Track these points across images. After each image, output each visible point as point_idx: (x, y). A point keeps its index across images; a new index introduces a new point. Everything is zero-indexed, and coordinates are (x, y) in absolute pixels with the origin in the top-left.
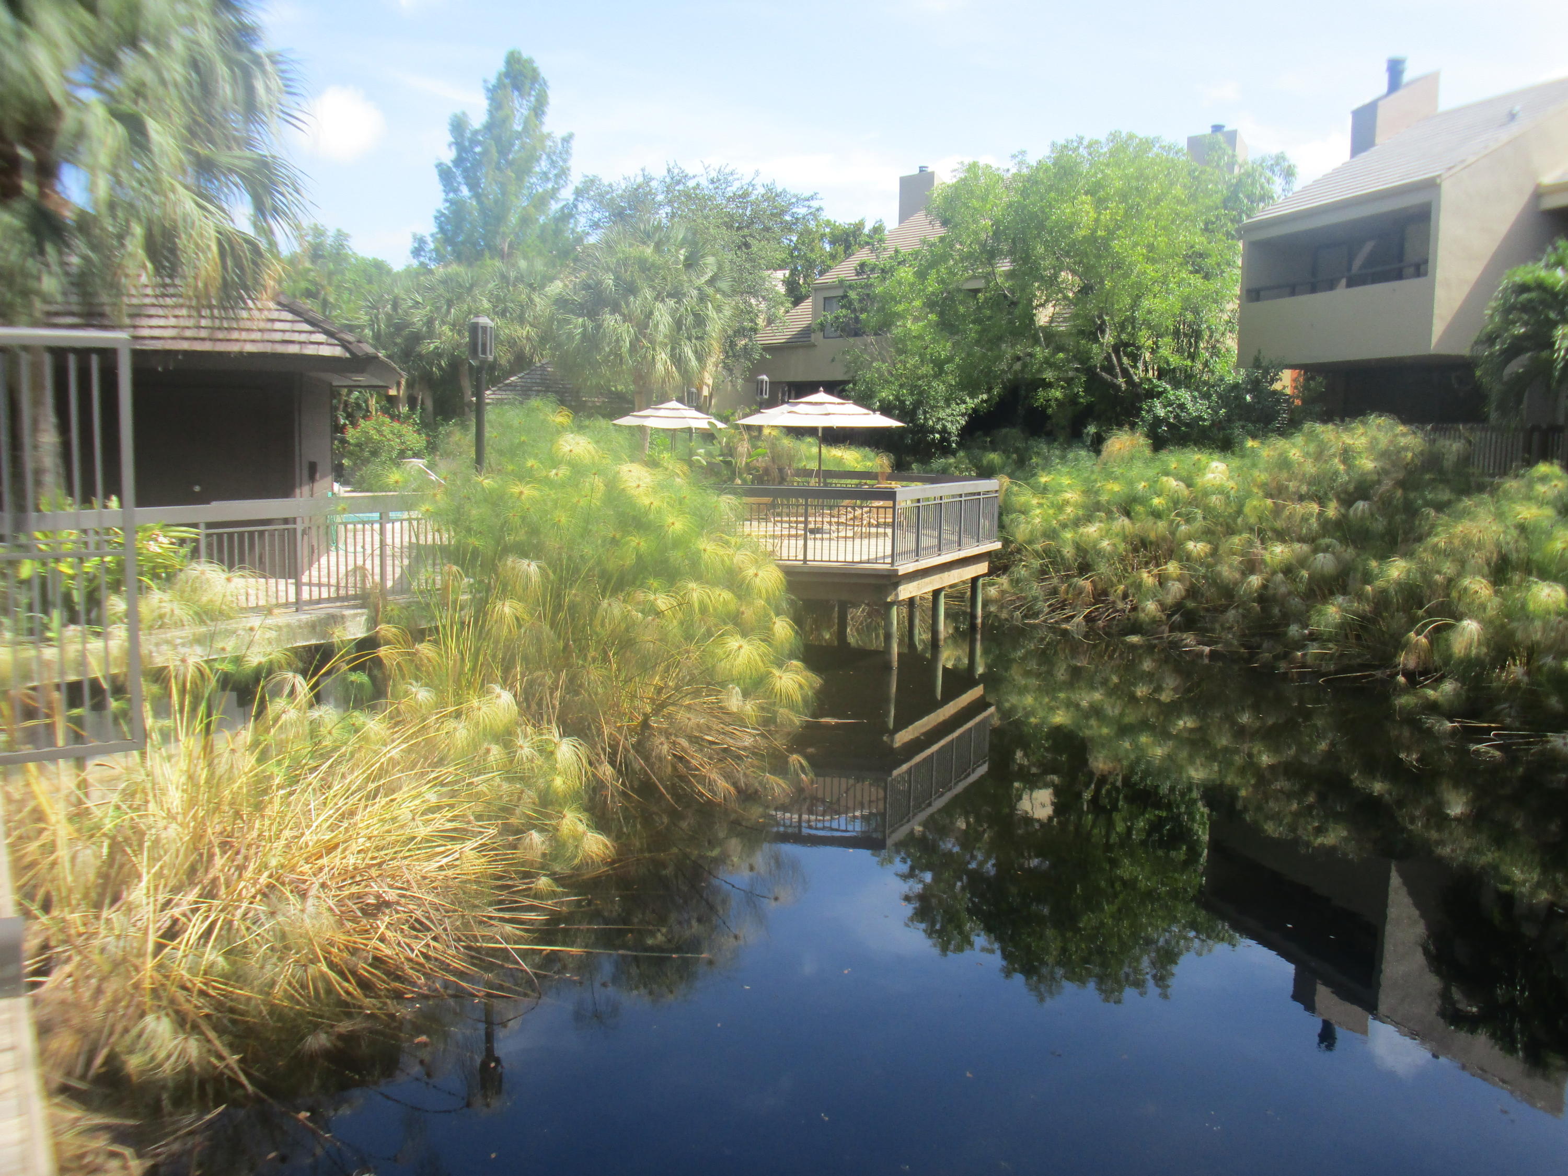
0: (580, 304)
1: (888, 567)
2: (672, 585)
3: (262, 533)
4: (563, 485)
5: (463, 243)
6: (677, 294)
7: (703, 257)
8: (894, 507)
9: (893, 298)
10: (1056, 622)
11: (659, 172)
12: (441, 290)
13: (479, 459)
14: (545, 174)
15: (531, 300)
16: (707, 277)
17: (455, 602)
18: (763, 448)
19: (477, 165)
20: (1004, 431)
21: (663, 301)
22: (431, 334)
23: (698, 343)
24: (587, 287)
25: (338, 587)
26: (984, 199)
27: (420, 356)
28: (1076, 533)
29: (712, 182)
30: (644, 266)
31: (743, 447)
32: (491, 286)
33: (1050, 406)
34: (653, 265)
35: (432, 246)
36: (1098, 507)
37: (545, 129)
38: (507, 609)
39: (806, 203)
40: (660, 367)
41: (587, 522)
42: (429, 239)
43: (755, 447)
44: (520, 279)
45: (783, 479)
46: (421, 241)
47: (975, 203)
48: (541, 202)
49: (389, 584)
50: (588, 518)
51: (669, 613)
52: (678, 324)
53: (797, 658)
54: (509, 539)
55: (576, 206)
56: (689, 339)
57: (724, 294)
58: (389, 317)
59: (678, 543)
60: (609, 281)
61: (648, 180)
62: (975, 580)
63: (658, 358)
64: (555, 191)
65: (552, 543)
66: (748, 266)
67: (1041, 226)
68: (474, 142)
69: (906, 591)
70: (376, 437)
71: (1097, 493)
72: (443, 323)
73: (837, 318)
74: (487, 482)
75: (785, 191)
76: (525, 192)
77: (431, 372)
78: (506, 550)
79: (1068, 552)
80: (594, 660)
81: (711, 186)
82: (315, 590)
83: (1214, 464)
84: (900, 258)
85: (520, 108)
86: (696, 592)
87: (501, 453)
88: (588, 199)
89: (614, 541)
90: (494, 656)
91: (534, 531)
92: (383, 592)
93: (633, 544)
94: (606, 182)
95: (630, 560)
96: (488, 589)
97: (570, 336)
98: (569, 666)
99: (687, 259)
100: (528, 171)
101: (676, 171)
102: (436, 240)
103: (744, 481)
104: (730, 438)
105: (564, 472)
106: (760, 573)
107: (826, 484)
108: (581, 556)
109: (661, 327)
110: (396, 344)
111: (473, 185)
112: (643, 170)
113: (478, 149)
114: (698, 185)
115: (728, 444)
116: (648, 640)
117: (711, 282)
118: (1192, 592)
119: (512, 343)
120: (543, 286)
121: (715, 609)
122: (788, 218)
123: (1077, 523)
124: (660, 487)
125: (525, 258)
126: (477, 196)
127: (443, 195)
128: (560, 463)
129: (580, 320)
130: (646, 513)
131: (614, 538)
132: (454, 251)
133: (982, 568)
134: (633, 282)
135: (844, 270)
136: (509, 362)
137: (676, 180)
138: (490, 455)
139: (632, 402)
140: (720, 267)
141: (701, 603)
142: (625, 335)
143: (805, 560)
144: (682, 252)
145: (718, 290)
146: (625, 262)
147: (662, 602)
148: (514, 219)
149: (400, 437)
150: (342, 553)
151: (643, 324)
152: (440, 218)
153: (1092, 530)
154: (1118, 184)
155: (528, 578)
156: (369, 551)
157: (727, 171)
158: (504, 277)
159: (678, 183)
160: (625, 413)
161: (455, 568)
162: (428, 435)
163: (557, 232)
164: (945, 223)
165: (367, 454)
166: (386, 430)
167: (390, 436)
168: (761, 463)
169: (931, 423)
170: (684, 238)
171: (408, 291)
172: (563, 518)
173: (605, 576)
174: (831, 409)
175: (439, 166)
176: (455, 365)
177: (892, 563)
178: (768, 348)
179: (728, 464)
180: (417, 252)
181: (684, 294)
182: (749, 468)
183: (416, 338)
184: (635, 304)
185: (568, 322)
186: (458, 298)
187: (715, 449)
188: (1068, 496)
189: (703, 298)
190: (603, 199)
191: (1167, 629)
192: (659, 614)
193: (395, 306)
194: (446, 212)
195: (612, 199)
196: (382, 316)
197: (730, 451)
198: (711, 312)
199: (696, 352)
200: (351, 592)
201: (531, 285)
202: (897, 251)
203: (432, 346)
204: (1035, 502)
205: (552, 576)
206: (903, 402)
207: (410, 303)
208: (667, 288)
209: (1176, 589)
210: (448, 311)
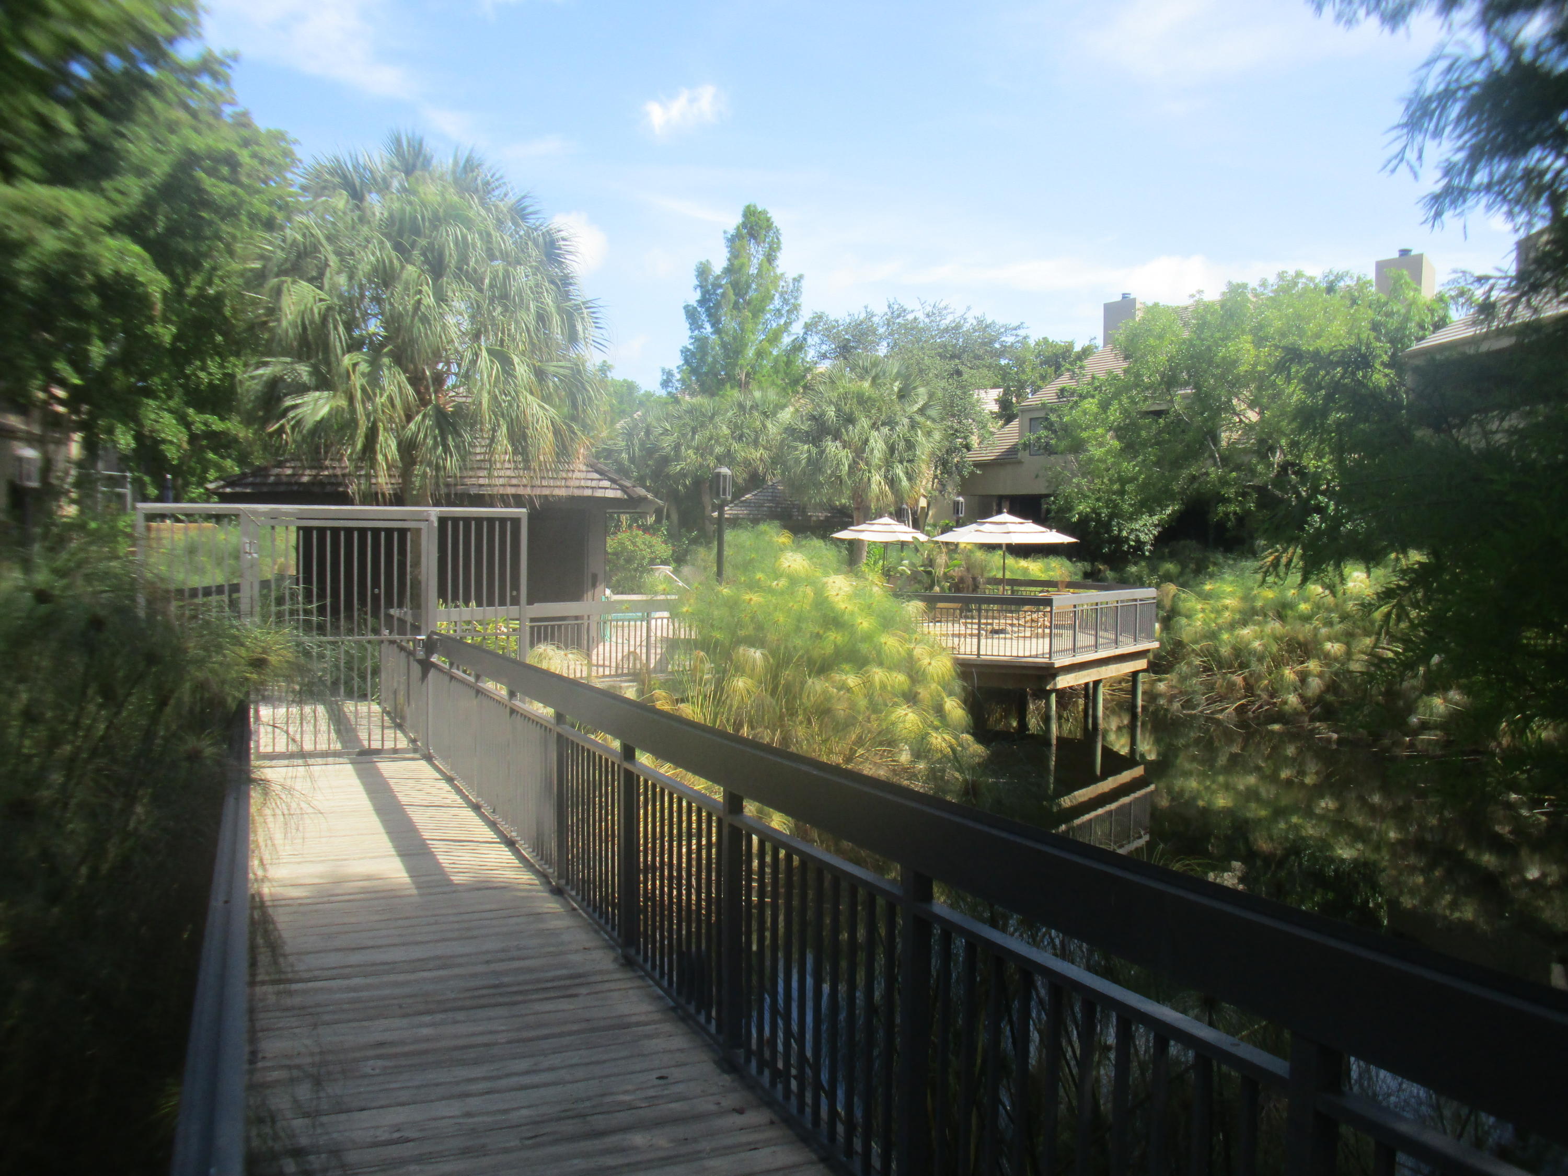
0: (807, 432)
1: (1046, 660)
2: (860, 669)
3: (560, 626)
4: (782, 593)
5: (706, 374)
6: (891, 423)
7: (915, 388)
8: (1051, 612)
9: (1080, 427)
10: (1212, 713)
11: (880, 310)
12: (687, 420)
13: (719, 573)
14: (778, 310)
15: (764, 426)
16: (916, 407)
17: (701, 679)
18: (959, 560)
19: (718, 305)
20: (1182, 543)
21: (878, 429)
22: (678, 457)
23: (908, 465)
24: (813, 418)
25: (617, 668)
26: (1160, 337)
27: (668, 476)
28: (1232, 634)
29: (928, 316)
30: (862, 400)
31: (942, 559)
32: (730, 414)
33: (1229, 520)
34: (869, 398)
35: (678, 377)
36: (1254, 612)
37: (779, 271)
38: (740, 683)
39: (1014, 332)
40: (874, 486)
41: (799, 621)
42: (675, 371)
43: (951, 558)
44: (755, 407)
45: (976, 587)
46: (669, 374)
47: (1151, 341)
48: (774, 338)
49: (652, 666)
50: (800, 619)
51: (856, 689)
52: (892, 449)
53: (968, 732)
54: (741, 633)
55: (805, 339)
56: (901, 462)
57: (934, 421)
58: (642, 444)
59: (868, 637)
60: (831, 412)
61: (870, 316)
62: (1135, 674)
63: (873, 480)
64: (787, 324)
65: (772, 637)
66: (959, 392)
67: (1210, 362)
68: (717, 286)
69: (1063, 682)
70: (631, 547)
71: (1254, 598)
72: (689, 447)
73: (1039, 438)
74: (726, 591)
75: (993, 322)
76: (760, 327)
77: (677, 491)
78: (739, 642)
79: (1225, 651)
80: (801, 723)
81: (927, 320)
82: (601, 670)
83: (1356, 574)
84: (1097, 384)
85: (756, 253)
86: (878, 675)
87: (736, 567)
88: (817, 333)
89: (818, 636)
90: (728, 720)
91: (760, 627)
92: (649, 672)
93: (832, 638)
94: (832, 318)
95: (829, 649)
96: (725, 671)
97: (797, 461)
98: (782, 726)
99: (900, 390)
100: (762, 310)
101: (896, 307)
102: (681, 371)
103: (942, 588)
104: (931, 551)
105: (783, 583)
106: (933, 662)
107: (1013, 592)
108: (794, 647)
109: (876, 452)
110: (648, 466)
111: (715, 323)
112: (866, 307)
113: (720, 291)
114: (915, 319)
115: (929, 555)
116: (841, 709)
117: (922, 411)
118: (1332, 687)
119: (747, 463)
120: (774, 414)
121: (893, 687)
122: (997, 346)
123: (1232, 626)
124: (856, 595)
125: (761, 388)
126: (718, 331)
127: (689, 333)
128: (781, 576)
129: (806, 447)
130: (843, 613)
131: (818, 633)
132: (698, 380)
133: (1142, 664)
134: (852, 413)
135: (1048, 394)
136: (744, 480)
137: (896, 312)
138: (728, 571)
139: (852, 517)
140: (931, 396)
141: (881, 682)
142: (844, 460)
143: (978, 655)
144: (897, 384)
145: (929, 418)
146: (845, 397)
147: (852, 680)
148: (750, 352)
149: (650, 547)
150: (614, 644)
151: (860, 450)
152: (685, 351)
153: (1246, 632)
154: (1278, 324)
155: (754, 661)
156: (638, 643)
157: (942, 305)
158: (741, 406)
159: (899, 316)
160: (844, 527)
161: (702, 653)
162: (674, 545)
163: (788, 363)
164: (1126, 358)
165: (622, 562)
166: (639, 541)
167: (642, 547)
168: (956, 573)
169: (1124, 534)
170: (898, 373)
171: (659, 420)
172: (780, 617)
173: (811, 662)
174: (1011, 528)
175: (686, 308)
176: (698, 482)
177: (1050, 658)
178: (977, 465)
179: (929, 573)
180: (665, 384)
181: (897, 423)
182: (946, 577)
183: (666, 460)
184: (853, 433)
185: (796, 449)
186: (701, 426)
187: (918, 560)
188: (1227, 602)
189: (913, 425)
190: (830, 332)
191: (1307, 719)
192: (849, 690)
193: (648, 433)
194: (691, 347)
195: (838, 333)
196: (636, 441)
197: (931, 562)
198: (920, 436)
199: (907, 473)
200: (626, 671)
201: (765, 413)
202: (1093, 378)
203: (679, 468)
204: (1199, 607)
205: (771, 660)
206: (1099, 515)
207: (660, 431)
208: (882, 418)
209: (1315, 684)
210: (693, 438)
